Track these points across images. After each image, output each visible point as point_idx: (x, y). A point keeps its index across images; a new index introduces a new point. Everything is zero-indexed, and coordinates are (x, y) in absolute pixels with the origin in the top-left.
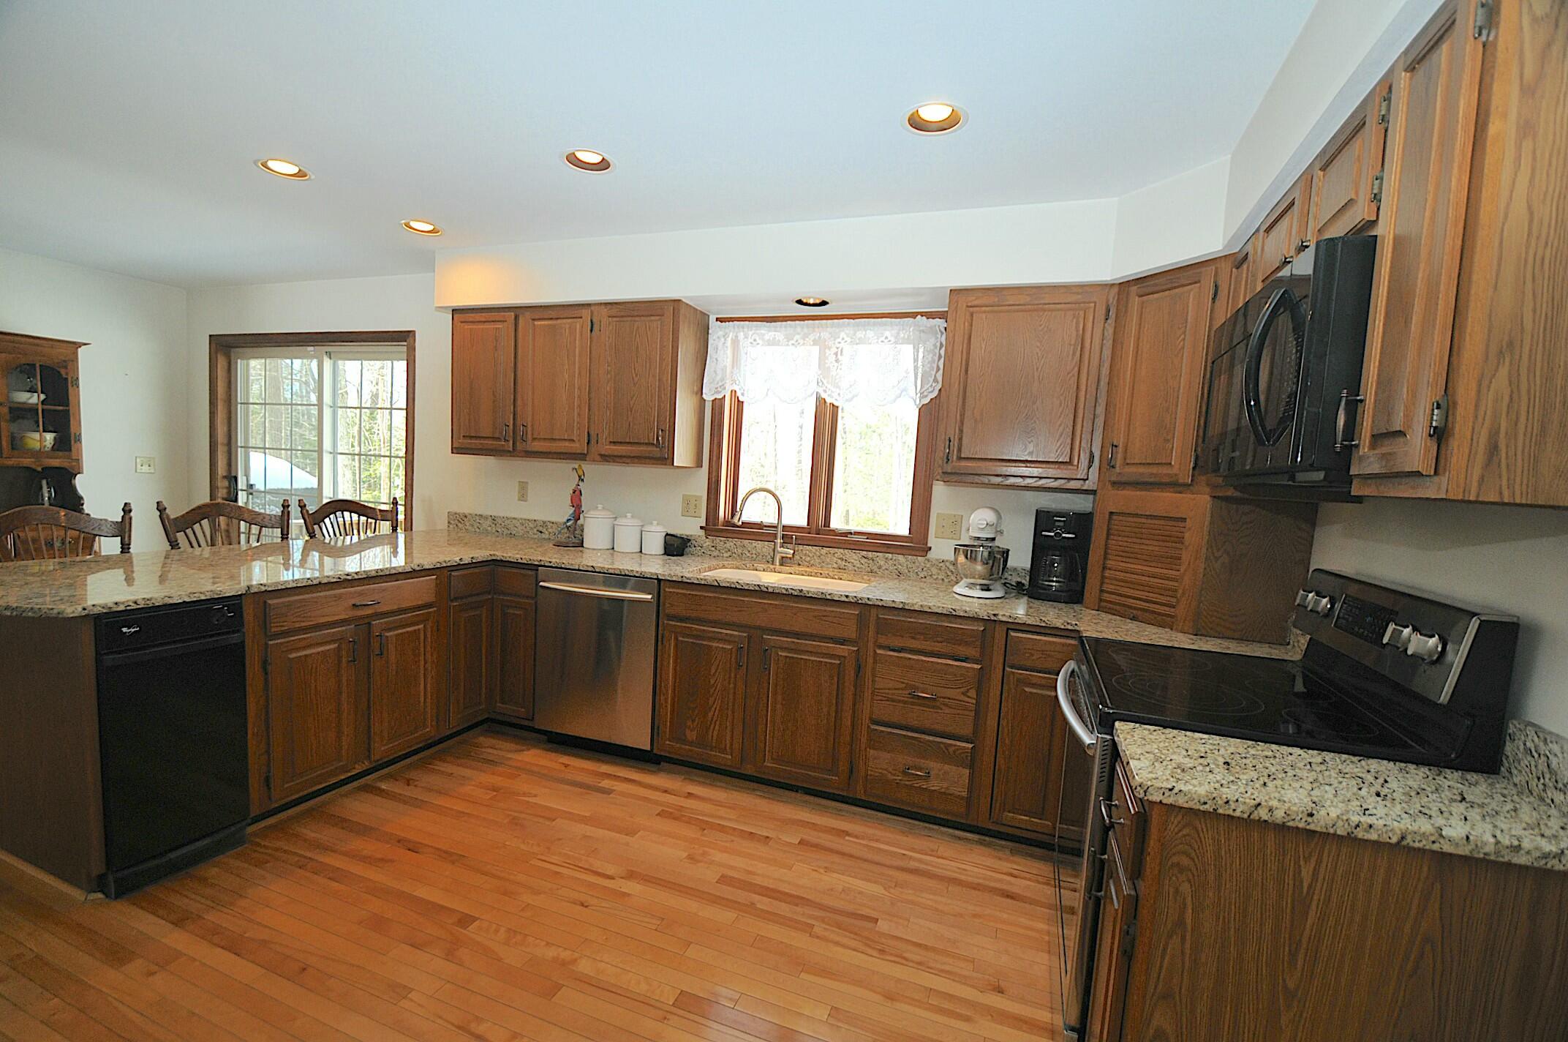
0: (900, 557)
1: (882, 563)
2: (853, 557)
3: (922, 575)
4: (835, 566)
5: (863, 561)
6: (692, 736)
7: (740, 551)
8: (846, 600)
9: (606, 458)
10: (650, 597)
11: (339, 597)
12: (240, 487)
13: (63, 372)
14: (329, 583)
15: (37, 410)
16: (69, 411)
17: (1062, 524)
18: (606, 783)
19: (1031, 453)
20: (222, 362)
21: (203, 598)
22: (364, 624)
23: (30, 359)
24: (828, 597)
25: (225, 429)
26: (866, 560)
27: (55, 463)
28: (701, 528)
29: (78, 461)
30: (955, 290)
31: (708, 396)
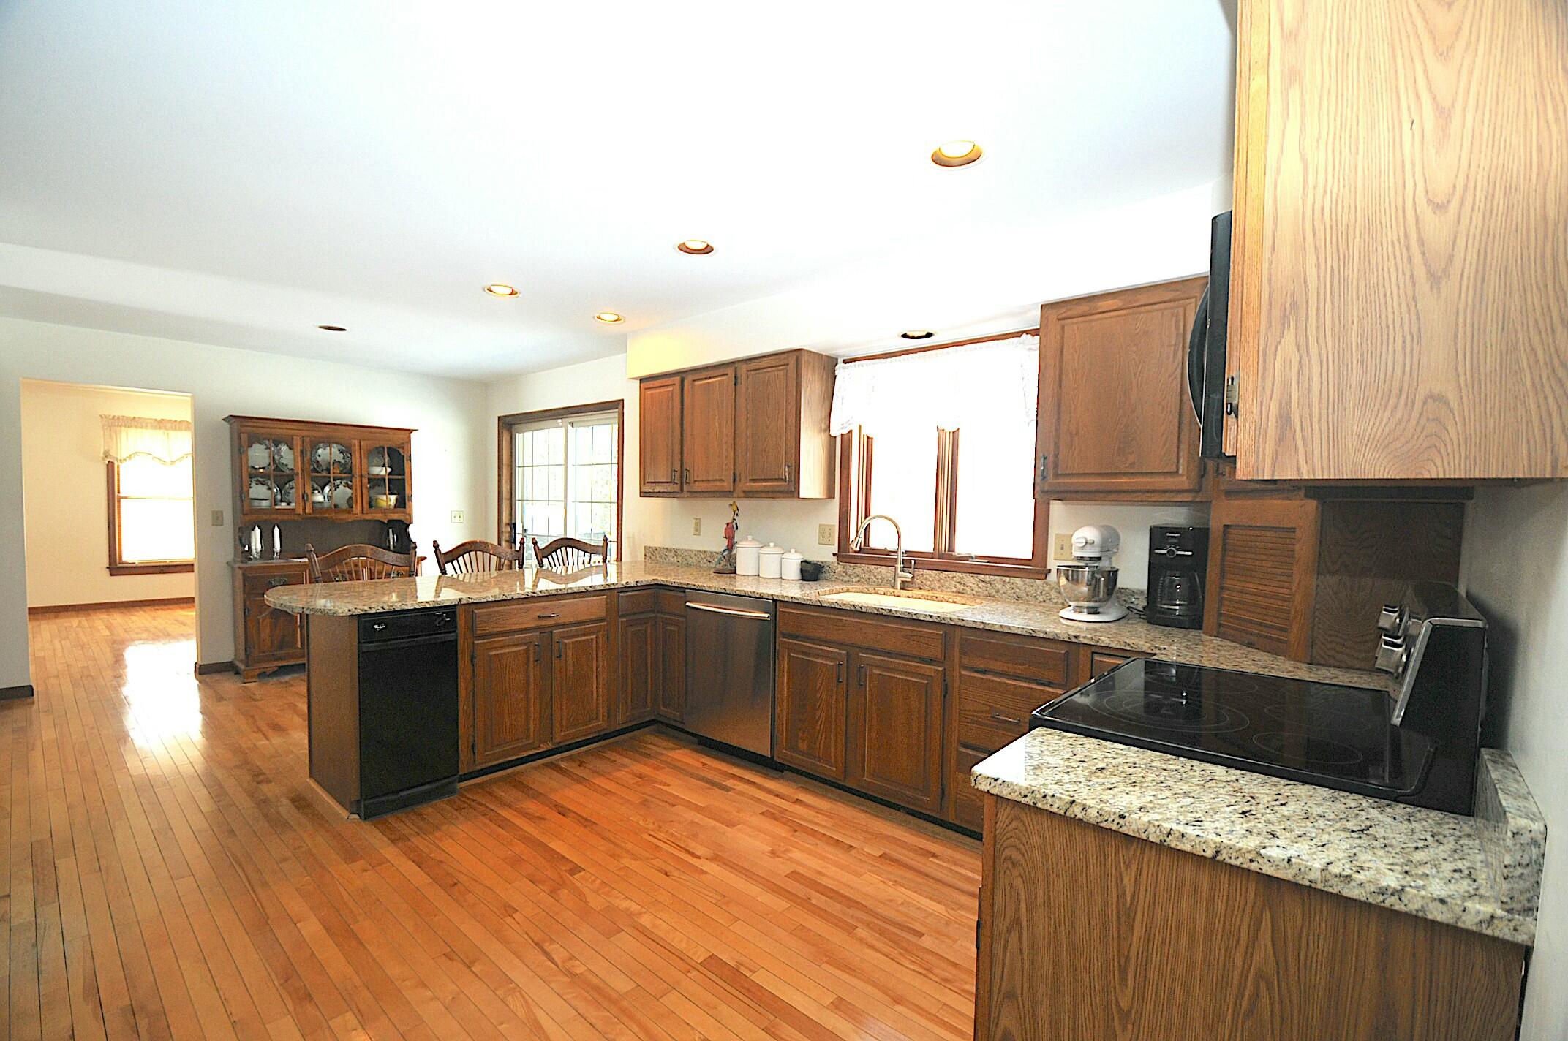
0: (1018, 580)
1: (1000, 587)
2: (970, 580)
3: (1040, 599)
4: (954, 590)
5: (981, 584)
6: (803, 746)
7: (867, 576)
8: (930, 620)
9: (748, 494)
10: (767, 615)
11: (528, 610)
12: (517, 532)
13: (401, 451)
14: (519, 599)
15: (385, 480)
16: (404, 479)
17: (1175, 540)
18: (730, 783)
19: (1132, 464)
20: (506, 437)
21: (428, 606)
22: (547, 632)
23: (382, 443)
24: (915, 617)
25: (508, 487)
26: (983, 584)
27: (396, 516)
28: (834, 555)
29: (410, 515)
30: (1046, 305)
31: (836, 431)
